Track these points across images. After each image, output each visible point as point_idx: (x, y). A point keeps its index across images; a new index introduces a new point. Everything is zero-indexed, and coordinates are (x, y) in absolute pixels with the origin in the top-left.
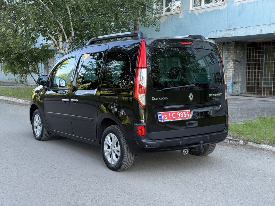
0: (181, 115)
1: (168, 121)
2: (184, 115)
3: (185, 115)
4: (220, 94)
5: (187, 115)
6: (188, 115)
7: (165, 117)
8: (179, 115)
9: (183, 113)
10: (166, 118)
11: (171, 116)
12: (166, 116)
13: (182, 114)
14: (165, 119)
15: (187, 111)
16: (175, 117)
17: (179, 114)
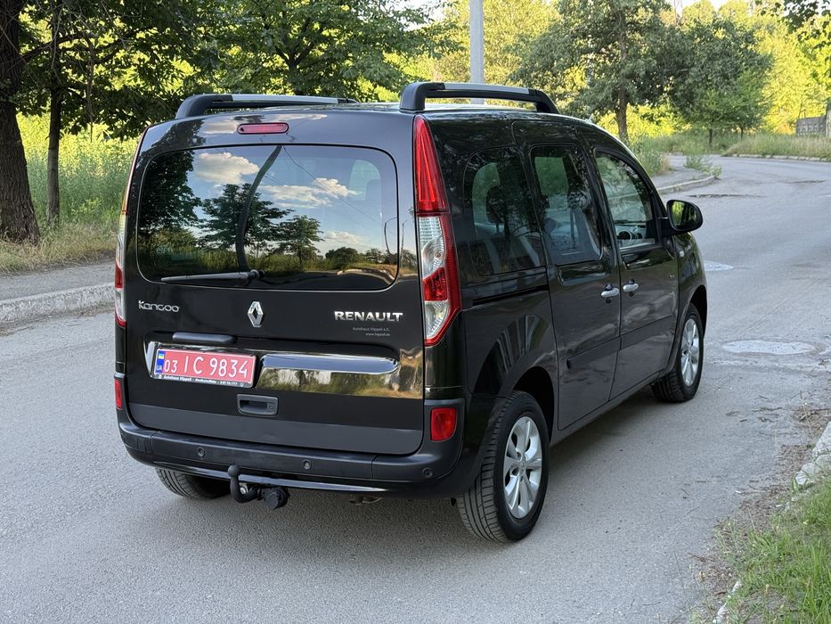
0: (221, 367)
1: (175, 378)
2: (230, 370)
3: (232, 369)
4: (392, 317)
5: (240, 372)
6: (245, 372)
7: (172, 367)
8: (215, 366)
9: (230, 365)
10: (174, 369)
11: (191, 364)
12: (176, 362)
13: (223, 364)
14: (169, 372)
15: (245, 359)
16: (200, 372)
17: (214, 363)
